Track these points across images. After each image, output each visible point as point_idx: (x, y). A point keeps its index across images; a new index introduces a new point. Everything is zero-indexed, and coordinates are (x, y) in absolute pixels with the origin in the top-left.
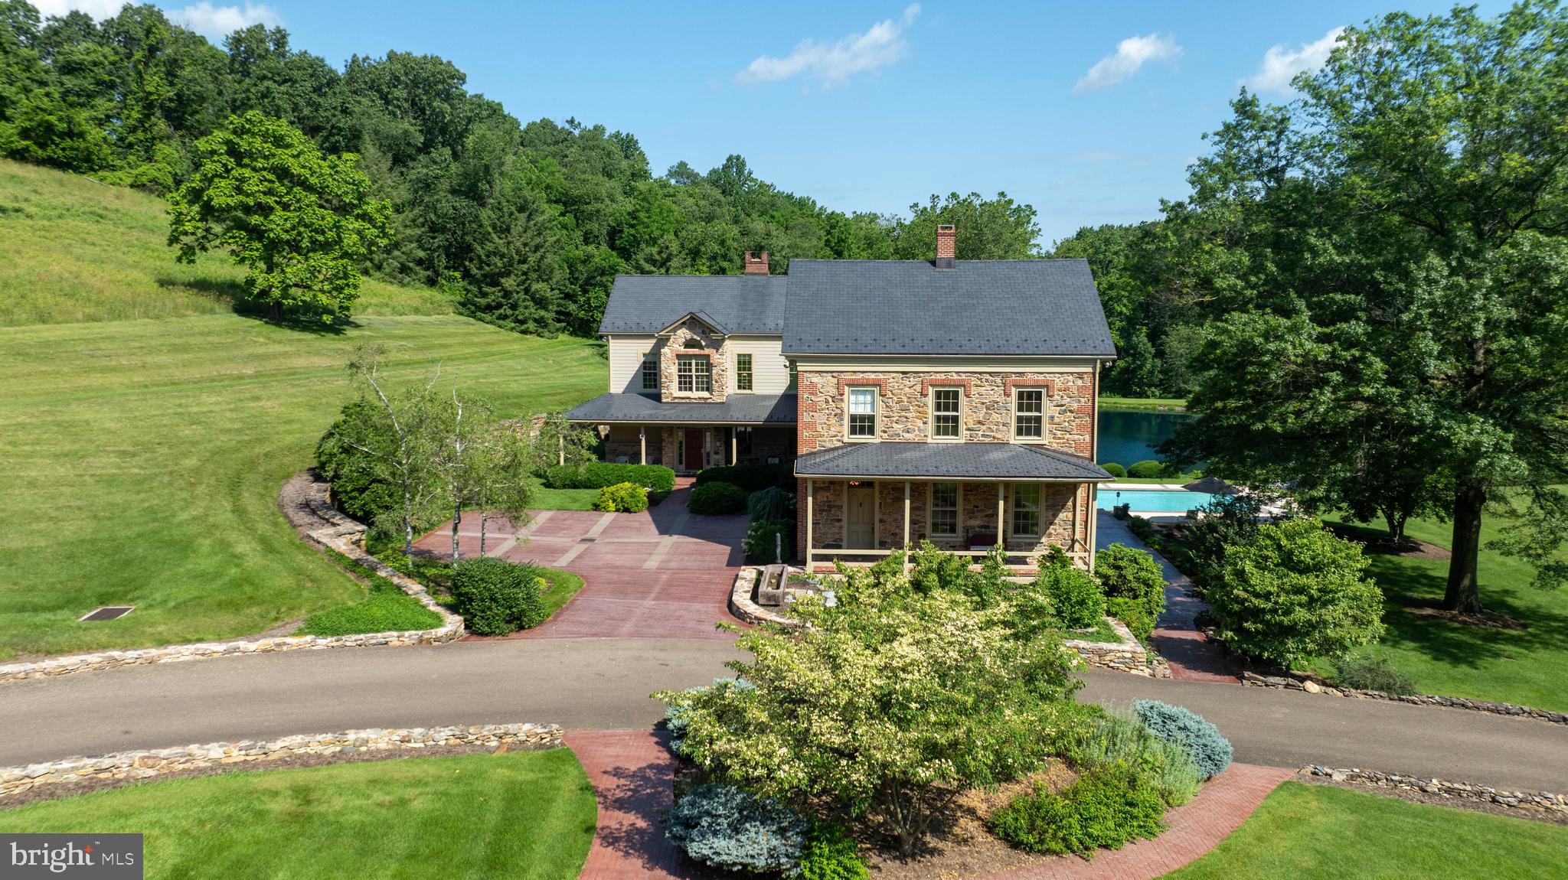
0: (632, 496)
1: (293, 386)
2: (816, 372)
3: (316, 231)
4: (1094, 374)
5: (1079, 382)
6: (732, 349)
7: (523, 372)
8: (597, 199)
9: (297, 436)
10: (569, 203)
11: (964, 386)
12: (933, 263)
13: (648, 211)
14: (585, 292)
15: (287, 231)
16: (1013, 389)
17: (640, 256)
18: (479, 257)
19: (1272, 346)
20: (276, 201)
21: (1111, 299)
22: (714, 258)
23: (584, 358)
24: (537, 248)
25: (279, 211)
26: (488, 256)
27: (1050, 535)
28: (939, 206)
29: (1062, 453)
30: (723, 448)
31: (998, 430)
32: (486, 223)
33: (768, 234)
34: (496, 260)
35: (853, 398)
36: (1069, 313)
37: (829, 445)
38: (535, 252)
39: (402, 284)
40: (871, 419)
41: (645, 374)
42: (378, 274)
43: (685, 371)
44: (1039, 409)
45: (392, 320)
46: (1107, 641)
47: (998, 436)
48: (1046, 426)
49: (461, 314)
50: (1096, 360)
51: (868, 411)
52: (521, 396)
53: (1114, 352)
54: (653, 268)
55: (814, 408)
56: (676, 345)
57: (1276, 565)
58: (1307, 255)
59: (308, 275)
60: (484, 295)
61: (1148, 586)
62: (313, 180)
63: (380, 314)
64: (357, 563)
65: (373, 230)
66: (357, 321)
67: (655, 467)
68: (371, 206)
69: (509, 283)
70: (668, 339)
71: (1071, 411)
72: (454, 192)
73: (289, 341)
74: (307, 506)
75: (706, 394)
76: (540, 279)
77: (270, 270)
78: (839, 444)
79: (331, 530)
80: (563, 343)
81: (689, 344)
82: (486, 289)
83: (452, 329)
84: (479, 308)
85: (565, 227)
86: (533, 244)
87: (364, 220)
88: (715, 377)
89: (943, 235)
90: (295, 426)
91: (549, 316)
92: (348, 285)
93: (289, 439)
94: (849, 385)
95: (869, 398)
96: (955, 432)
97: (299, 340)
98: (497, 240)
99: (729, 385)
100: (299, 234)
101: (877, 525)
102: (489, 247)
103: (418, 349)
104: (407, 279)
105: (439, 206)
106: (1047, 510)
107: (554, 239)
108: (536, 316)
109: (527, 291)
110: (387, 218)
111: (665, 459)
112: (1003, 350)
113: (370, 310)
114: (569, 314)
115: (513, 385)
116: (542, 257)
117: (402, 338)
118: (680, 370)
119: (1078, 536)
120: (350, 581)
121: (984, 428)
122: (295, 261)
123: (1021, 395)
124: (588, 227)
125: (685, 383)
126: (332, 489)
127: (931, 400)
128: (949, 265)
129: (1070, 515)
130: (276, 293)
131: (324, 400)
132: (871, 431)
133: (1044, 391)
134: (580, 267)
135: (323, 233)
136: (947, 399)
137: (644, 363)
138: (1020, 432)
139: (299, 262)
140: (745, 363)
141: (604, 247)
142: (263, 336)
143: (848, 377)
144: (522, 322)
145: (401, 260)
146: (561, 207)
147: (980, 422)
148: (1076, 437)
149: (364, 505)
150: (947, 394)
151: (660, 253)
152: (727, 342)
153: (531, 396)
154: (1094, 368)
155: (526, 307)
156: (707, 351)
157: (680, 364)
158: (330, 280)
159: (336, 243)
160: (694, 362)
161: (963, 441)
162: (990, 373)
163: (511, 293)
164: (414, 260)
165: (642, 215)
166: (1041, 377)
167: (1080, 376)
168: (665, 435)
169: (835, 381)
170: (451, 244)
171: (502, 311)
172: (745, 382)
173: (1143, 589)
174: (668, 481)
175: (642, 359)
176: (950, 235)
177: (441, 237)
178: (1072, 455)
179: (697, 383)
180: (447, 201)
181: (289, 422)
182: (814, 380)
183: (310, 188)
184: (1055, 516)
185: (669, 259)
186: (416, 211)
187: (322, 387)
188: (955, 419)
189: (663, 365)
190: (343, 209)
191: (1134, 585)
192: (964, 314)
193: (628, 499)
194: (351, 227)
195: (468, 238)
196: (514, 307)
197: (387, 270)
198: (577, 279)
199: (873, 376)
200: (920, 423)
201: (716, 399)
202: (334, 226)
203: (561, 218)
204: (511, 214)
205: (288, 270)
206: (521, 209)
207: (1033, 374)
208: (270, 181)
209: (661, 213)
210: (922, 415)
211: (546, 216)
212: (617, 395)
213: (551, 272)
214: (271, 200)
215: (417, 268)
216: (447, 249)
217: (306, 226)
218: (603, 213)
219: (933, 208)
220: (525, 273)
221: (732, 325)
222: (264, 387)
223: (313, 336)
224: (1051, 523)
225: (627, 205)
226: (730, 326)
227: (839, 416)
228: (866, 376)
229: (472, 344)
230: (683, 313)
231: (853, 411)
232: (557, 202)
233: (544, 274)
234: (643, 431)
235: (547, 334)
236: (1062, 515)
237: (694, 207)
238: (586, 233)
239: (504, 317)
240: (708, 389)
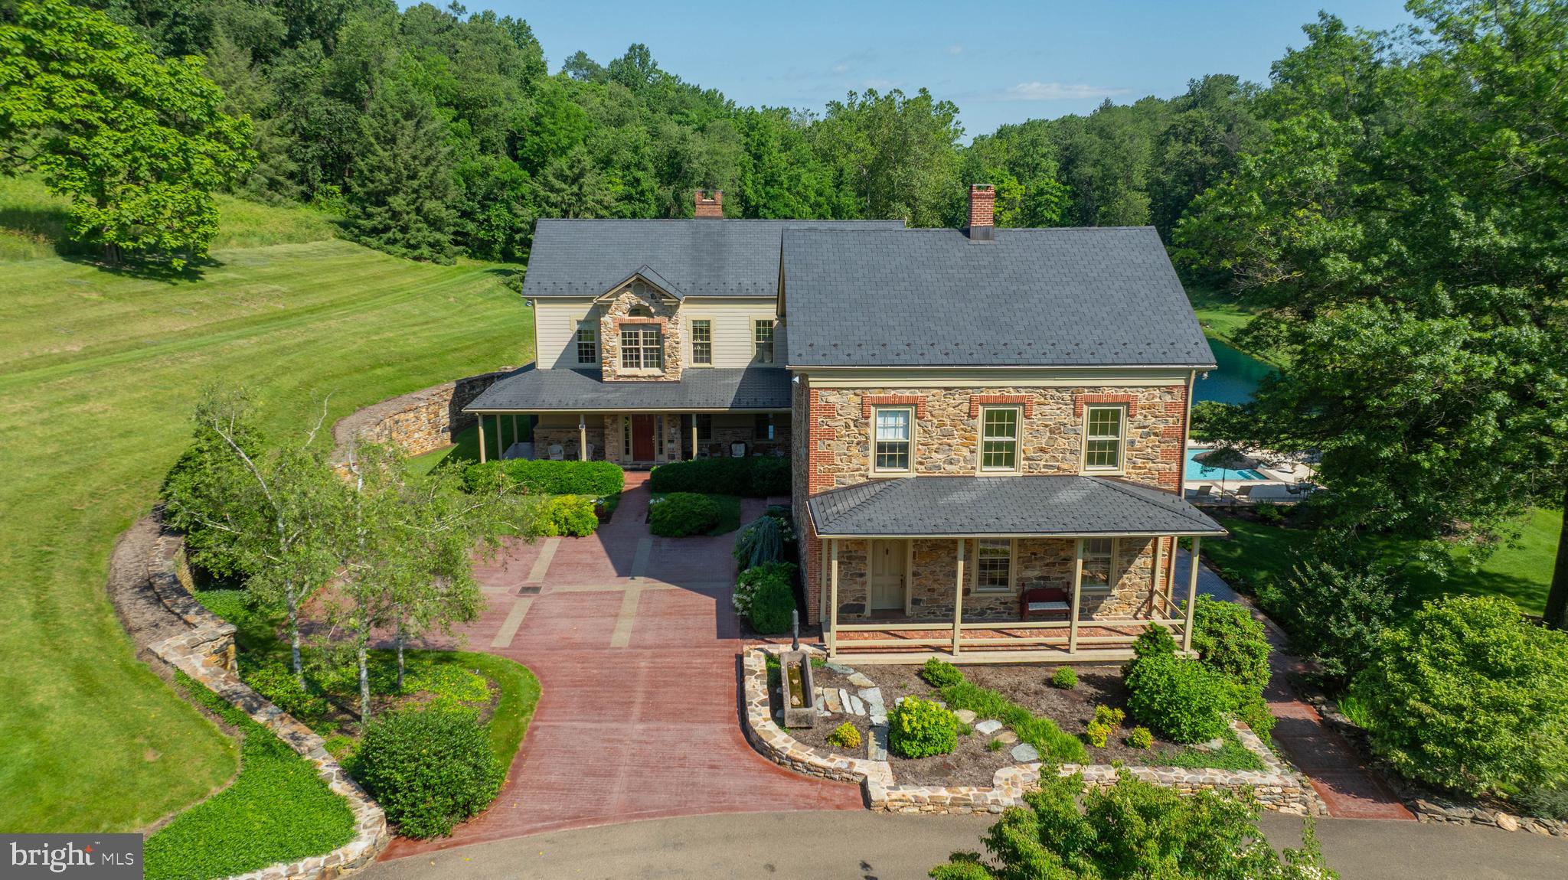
0: (579, 516)
1: (134, 371)
2: (834, 389)
3: (156, 156)
4: (1187, 388)
5: (1168, 398)
6: (688, 313)
7: (421, 319)
8: (496, 102)
9: (138, 456)
10: (464, 107)
11: (1024, 405)
12: (967, 233)
13: (553, 116)
14: (484, 208)
15: (118, 156)
16: (1085, 407)
17: (548, 171)
18: (361, 172)
19: (1425, 360)
20: (100, 118)
21: (1039, 205)
22: (626, 167)
23: (490, 291)
24: (428, 161)
25: (105, 131)
26: (371, 171)
27: (1123, 586)
28: (858, 102)
29: (1142, 486)
30: (679, 436)
31: (1064, 459)
32: (367, 132)
33: (684, 139)
34: (380, 176)
35: (880, 421)
36: (1146, 303)
37: (849, 482)
38: (426, 165)
39: (270, 201)
40: (904, 447)
41: (580, 346)
42: (242, 192)
43: (630, 343)
44: (1115, 431)
45: (261, 253)
46: (1247, 768)
47: (1065, 466)
48: (1124, 453)
49: (343, 238)
50: (1191, 370)
51: (900, 438)
52: (425, 357)
53: (1214, 360)
54: (563, 186)
55: (830, 434)
56: (619, 312)
57: (1460, 664)
58: (1455, 235)
59: (150, 212)
60: (369, 216)
61: (1255, 657)
62: (148, 91)
63: (245, 245)
64: (224, 702)
65: (230, 153)
66: (218, 258)
67: (600, 464)
68: (226, 124)
69: (397, 202)
70: (609, 306)
71: (1156, 434)
72: (327, 93)
73: (131, 295)
74: (151, 589)
75: (656, 371)
76: (434, 196)
77: (102, 202)
78: (862, 480)
79: (183, 640)
80: (463, 270)
81: (635, 311)
82: (371, 209)
83: (333, 260)
84: (364, 232)
85: (458, 134)
86: (423, 156)
87: (218, 140)
88: (667, 350)
89: (980, 197)
90: (135, 440)
91: (444, 238)
92: (202, 222)
93: (127, 463)
94: (876, 405)
95: (901, 421)
96: (1010, 461)
97: (144, 293)
98: (381, 152)
99: (684, 358)
100: (135, 160)
101: (909, 578)
102: (373, 160)
103: (294, 294)
104: (277, 197)
105: (310, 110)
106: (1121, 556)
107: (448, 149)
108: (431, 240)
109: (418, 211)
110: (246, 137)
111: (608, 450)
112: (1074, 357)
113: (234, 242)
114: (467, 234)
115: (412, 340)
116: (435, 172)
117: (275, 278)
118: (624, 343)
119: (1157, 587)
120: (212, 734)
121: (1047, 456)
122: (133, 194)
123: (1094, 415)
124: (485, 134)
125: (631, 357)
126: (187, 545)
127: (980, 423)
128: (987, 235)
129: (1149, 561)
130: (111, 235)
131: (176, 391)
132: (904, 461)
133: (1123, 409)
134: (479, 181)
135: (165, 158)
136: (1002, 421)
137: (579, 331)
138: (1090, 460)
139: (137, 195)
140: (702, 331)
141: (505, 159)
142: (96, 290)
143: (875, 394)
144: (415, 247)
145: (269, 175)
146: (453, 112)
147: (1042, 450)
148: (1161, 466)
149: (232, 563)
150: (1000, 415)
151: (571, 167)
152: (682, 306)
153: (433, 355)
154: (1188, 380)
155: (419, 230)
156: (657, 319)
157: (624, 335)
158: (181, 216)
159: (184, 170)
160: (641, 332)
161: (1021, 474)
162: (1057, 388)
163: (400, 213)
164: (284, 173)
165: (546, 120)
166: (1121, 393)
167: (1169, 390)
168: (608, 421)
169: (858, 400)
170: (326, 155)
171: (390, 235)
172: (703, 352)
173: (1249, 659)
174: (616, 481)
175: (576, 327)
176: (988, 197)
177: (315, 146)
178: (1155, 489)
179: (646, 357)
180: (320, 104)
181: (127, 434)
182: (831, 399)
183: (145, 102)
184: (1130, 562)
185: (581, 175)
186: (285, 116)
187: (172, 370)
188: (1011, 446)
189: (604, 337)
190: (190, 128)
191: (1239, 657)
192: (1016, 306)
193: (573, 520)
194: (202, 149)
195: (346, 147)
196: (404, 229)
197: (253, 187)
198: (474, 194)
199: (907, 393)
200: (966, 452)
201: (670, 377)
202: (180, 149)
203: (454, 125)
204: (396, 122)
205: (124, 205)
206: (408, 116)
207: (1110, 387)
208: (92, 93)
209: (568, 117)
210: (968, 441)
211: (436, 124)
212: (547, 371)
213: (446, 188)
214: (93, 117)
215: (289, 183)
216: (322, 160)
217: (143, 149)
218: (501, 118)
219: (851, 105)
220: (415, 191)
221: (686, 285)
222: (93, 378)
223: (164, 285)
224: (1125, 572)
225: (527, 107)
226: (683, 286)
227: (863, 445)
228: (899, 393)
229: (359, 280)
230: (624, 272)
231: (880, 438)
232: (448, 105)
233: (436, 190)
234: (582, 420)
235: (443, 259)
236: (1138, 562)
237: (602, 109)
238: (482, 142)
239: (394, 242)
240: (659, 365)
